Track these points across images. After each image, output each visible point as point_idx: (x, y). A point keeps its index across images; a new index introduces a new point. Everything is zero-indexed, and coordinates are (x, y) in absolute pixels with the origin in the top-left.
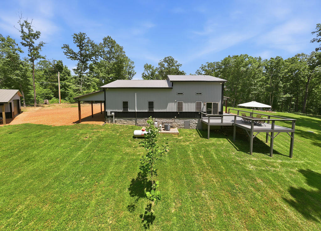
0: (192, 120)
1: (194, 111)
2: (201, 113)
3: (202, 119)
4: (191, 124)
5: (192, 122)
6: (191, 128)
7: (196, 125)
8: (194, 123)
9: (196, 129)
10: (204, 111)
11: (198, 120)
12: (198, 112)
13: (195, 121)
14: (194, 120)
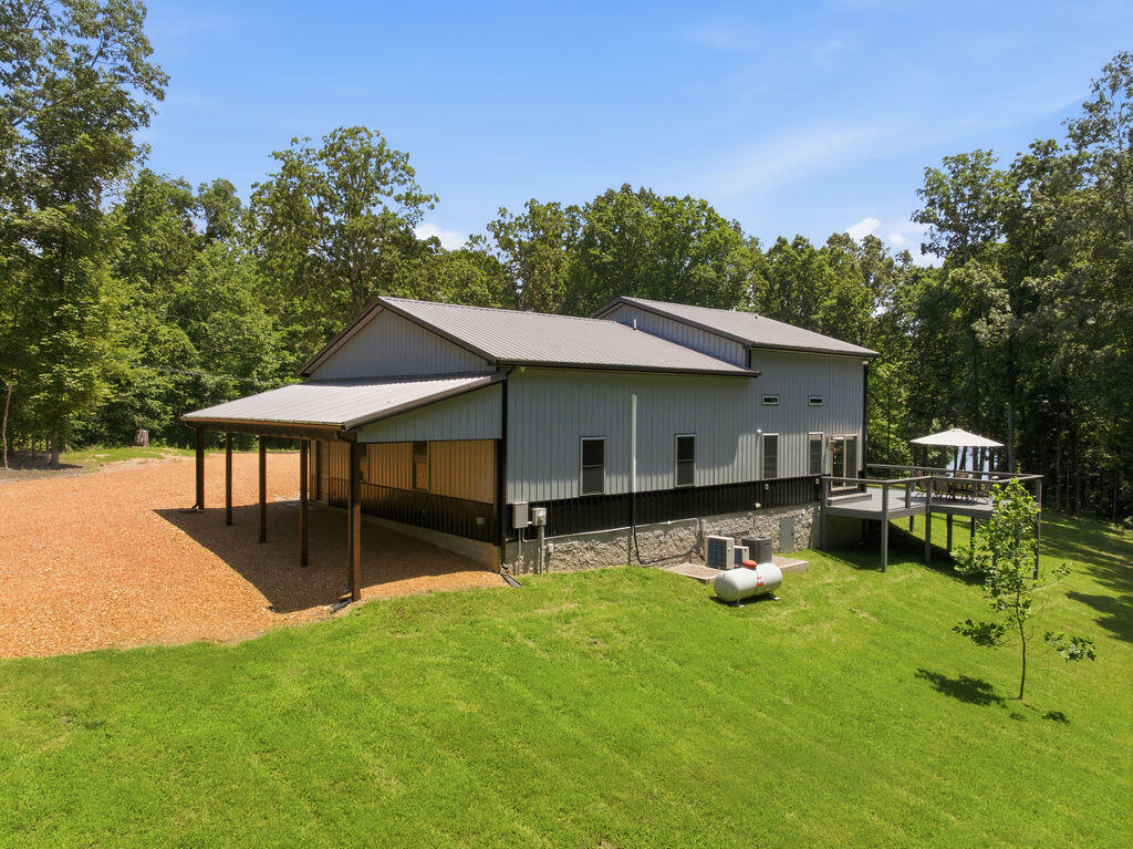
0: (800, 512)
2: (822, 481)
3: (830, 503)
4: (796, 529)
5: (800, 522)
6: (796, 545)
7: (809, 532)
8: (803, 527)
10: (827, 473)
11: (812, 509)
12: (814, 479)
13: (806, 514)
14: (804, 511)
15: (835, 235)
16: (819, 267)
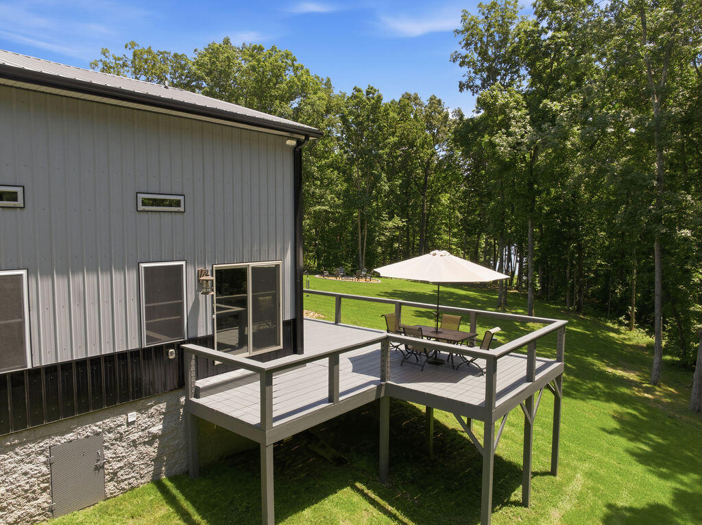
0: (121, 419)
1: (134, 345)
2: (181, 352)
3: (198, 392)
4: (108, 454)
5: (120, 439)
6: (110, 487)
7: (152, 451)
8: (134, 444)
9: (157, 482)
10: (201, 333)
11: (163, 407)
12: (160, 351)
13: (143, 420)
14: (132, 416)
15: (406, 93)
16: (385, 111)
